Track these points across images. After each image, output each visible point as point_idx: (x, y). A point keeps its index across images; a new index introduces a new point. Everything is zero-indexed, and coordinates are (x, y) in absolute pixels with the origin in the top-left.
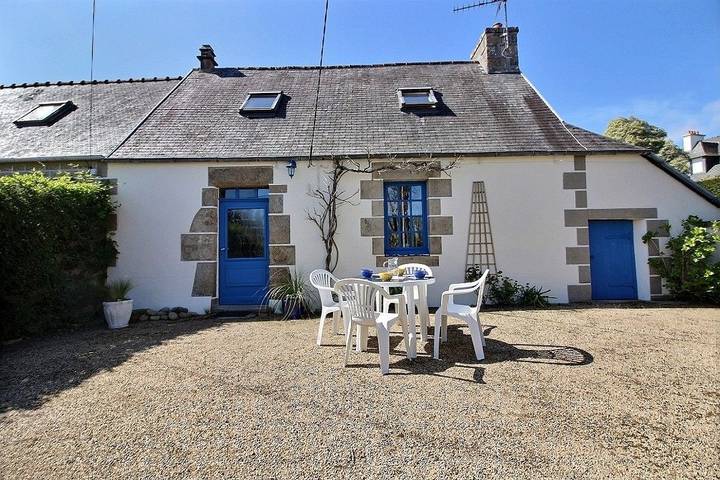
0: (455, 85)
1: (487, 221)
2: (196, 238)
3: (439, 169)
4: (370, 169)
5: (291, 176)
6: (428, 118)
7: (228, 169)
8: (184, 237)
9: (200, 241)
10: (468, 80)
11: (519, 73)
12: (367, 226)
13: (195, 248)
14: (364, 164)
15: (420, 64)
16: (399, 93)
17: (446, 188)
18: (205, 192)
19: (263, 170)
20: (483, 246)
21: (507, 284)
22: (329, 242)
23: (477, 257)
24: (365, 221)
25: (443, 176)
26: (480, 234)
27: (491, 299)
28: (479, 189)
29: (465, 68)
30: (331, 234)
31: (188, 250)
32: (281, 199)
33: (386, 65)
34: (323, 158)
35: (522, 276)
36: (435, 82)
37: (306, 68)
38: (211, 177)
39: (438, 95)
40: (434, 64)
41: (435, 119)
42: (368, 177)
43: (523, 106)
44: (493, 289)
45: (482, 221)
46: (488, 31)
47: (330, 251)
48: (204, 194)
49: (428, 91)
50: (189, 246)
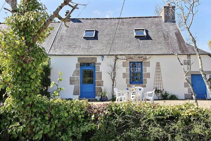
0: (153, 27)
1: (160, 74)
2: (74, 78)
3: (146, 59)
4: (126, 59)
5: (102, 60)
6: (143, 40)
7: (83, 58)
8: (71, 78)
9: (75, 79)
10: (157, 25)
11: (175, 22)
12: (124, 75)
13: (74, 81)
14: (124, 57)
15: (141, 17)
16: (134, 30)
17: (148, 64)
18: (77, 64)
19: (94, 58)
20: (159, 82)
21: (166, 93)
22: (113, 80)
23: (157, 85)
24: (124, 74)
25: (147, 61)
26: (158, 78)
27: (161, 97)
28: (158, 64)
29: (157, 19)
30: (114, 77)
31: (72, 82)
32: (99, 67)
33: (129, 18)
34: (112, 55)
35: (170, 90)
36: (146, 25)
37: (102, 19)
38: (78, 60)
39: (147, 31)
40: (146, 17)
41: (146, 41)
42: (125, 61)
43: (174, 36)
44: (162, 94)
45: (159, 74)
46: (165, 7)
47: (114, 82)
48: (76, 65)
49: (143, 30)
50: (72, 81)
